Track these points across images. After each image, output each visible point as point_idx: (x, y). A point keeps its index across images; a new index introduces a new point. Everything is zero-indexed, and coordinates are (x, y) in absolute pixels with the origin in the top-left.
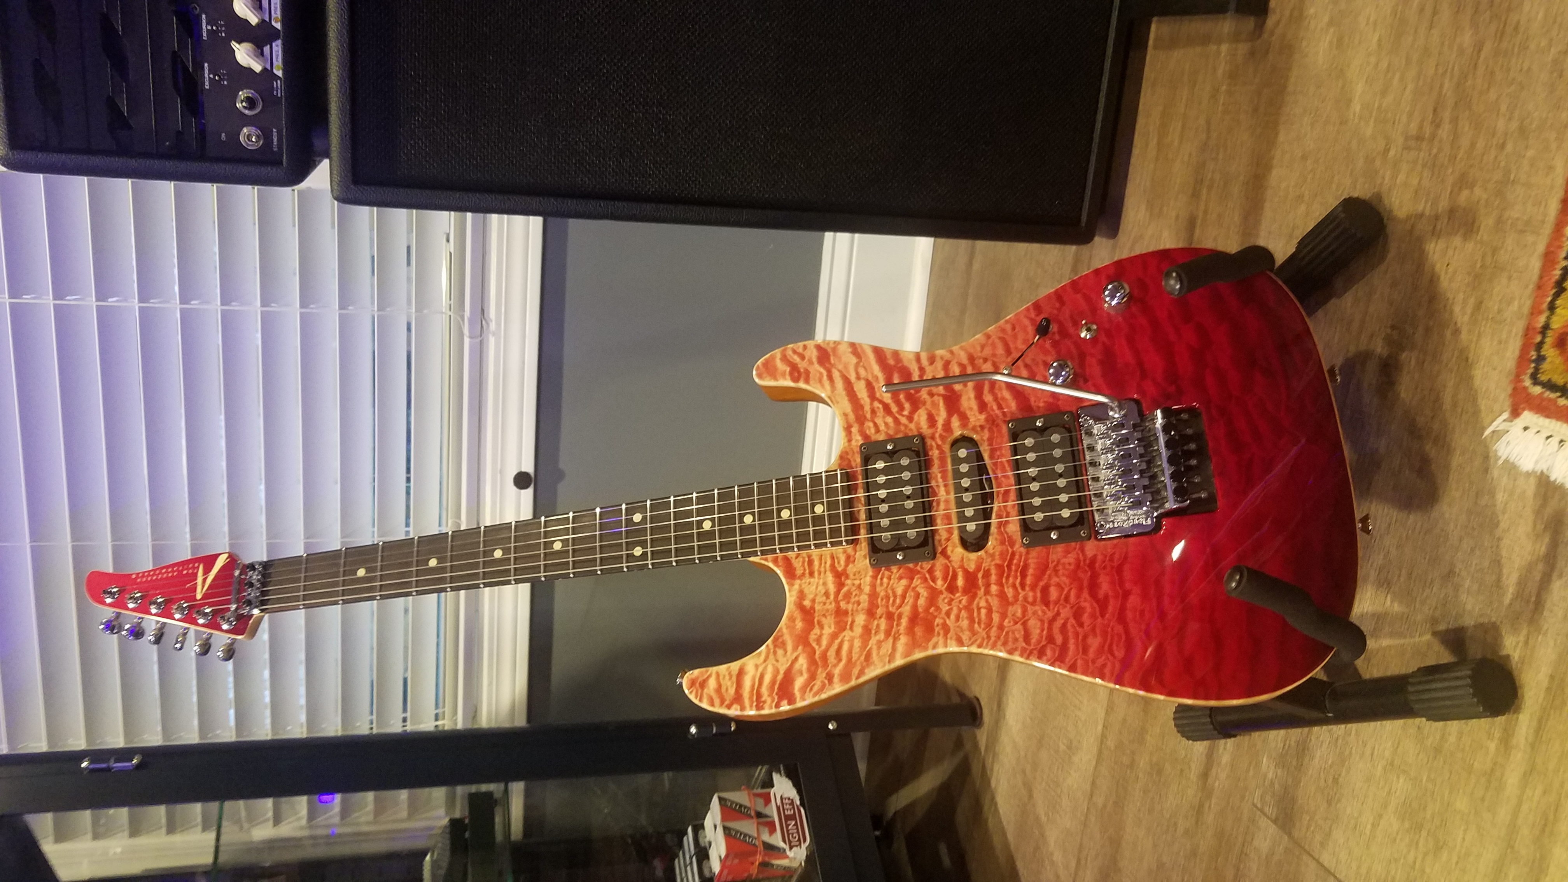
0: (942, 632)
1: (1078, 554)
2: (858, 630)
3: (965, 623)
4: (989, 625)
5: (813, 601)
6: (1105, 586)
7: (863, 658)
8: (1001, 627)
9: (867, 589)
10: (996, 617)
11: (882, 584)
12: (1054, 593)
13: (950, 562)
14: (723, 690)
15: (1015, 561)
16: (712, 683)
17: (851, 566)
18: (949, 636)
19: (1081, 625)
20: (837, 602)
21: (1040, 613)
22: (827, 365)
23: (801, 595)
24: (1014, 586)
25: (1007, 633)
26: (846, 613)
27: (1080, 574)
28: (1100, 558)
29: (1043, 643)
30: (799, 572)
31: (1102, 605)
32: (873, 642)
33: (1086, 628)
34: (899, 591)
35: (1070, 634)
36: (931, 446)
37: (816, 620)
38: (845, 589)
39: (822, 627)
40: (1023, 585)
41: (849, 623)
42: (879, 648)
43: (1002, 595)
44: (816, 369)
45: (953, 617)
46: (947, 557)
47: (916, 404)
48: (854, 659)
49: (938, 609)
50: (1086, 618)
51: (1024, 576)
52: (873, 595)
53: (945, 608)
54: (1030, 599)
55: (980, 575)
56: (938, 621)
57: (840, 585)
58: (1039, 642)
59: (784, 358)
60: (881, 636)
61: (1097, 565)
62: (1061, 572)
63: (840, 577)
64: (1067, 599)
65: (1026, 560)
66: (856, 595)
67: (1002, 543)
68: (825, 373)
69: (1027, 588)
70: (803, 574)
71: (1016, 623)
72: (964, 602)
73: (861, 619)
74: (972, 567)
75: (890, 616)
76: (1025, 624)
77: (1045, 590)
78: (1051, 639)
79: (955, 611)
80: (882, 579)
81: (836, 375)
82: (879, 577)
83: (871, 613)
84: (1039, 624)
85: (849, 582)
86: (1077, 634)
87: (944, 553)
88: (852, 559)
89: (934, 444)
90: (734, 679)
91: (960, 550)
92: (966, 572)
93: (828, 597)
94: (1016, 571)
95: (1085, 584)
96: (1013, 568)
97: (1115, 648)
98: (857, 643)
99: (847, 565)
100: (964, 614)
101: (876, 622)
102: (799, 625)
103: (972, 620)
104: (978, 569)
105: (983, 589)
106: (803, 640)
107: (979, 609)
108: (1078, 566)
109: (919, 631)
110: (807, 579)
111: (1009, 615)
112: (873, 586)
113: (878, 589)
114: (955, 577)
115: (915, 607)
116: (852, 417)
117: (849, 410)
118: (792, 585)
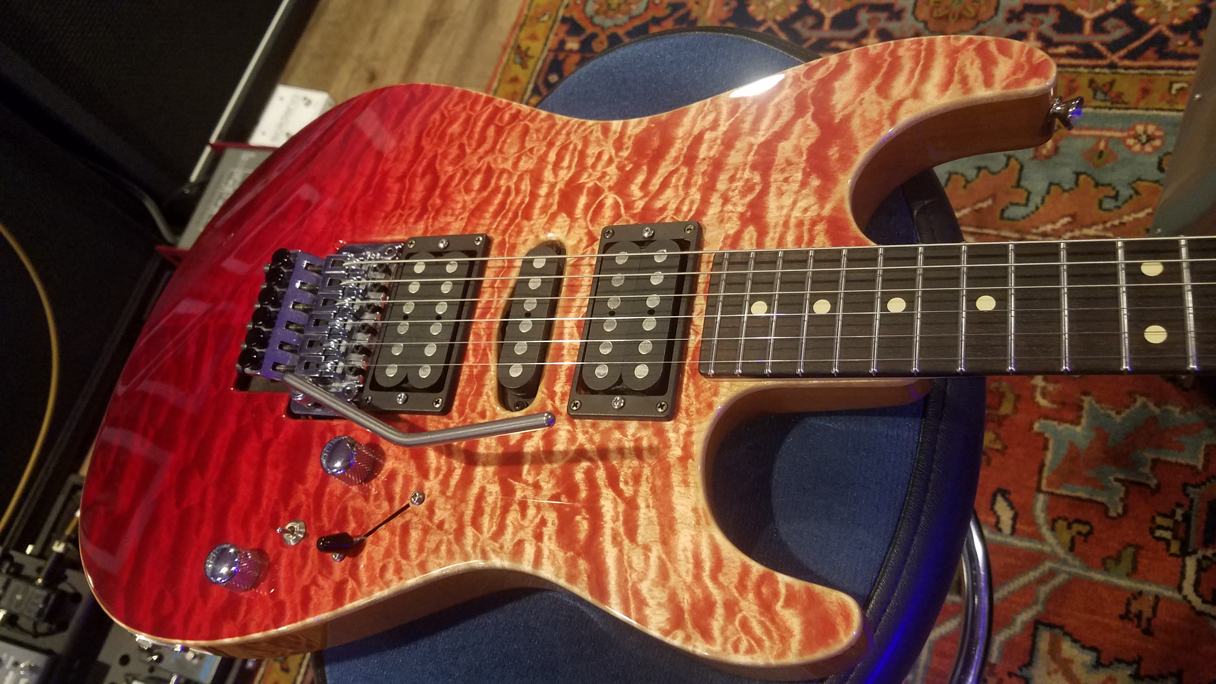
5: (804, 185)
9: (716, 197)
14: (980, 63)
16: (1001, 73)
19: (462, 147)
20: (766, 182)
21: (499, 160)
23: (823, 194)
25: (545, 138)
26: (755, 167)
29: (509, 127)
30: (822, 227)
31: (431, 169)
32: (723, 128)
33: (458, 143)
35: (476, 137)
39: (797, 148)
40: (507, 193)
43: (536, 182)
45: (605, 157)
49: (621, 168)
53: (612, 170)
56: (625, 154)
57: (757, 204)
58: (512, 129)
60: (708, 136)
61: (418, 212)
62: (459, 206)
63: (754, 216)
65: (491, 224)
67: (514, 245)
70: (814, 223)
71: (531, 149)
72: (585, 176)
73: (735, 158)
74: (562, 219)
76: (523, 146)
77: (484, 185)
78: (499, 131)
79: (600, 165)
83: (717, 165)
84: (506, 148)
85: (740, 209)
86: (470, 136)
87: (592, 239)
88: (729, 241)
89: (558, 403)
91: (569, 243)
92: (571, 214)
94: (508, 211)
95: (438, 192)
96: (510, 215)
97: (438, 124)
98: (746, 127)
99: (740, 231)
100: (590, 161)
102: (833, 152)
104: (553, 217)
105: (556, 190)
106: (832, 131)
109: (656, 142)
110: (810, 216)
111: (535, 158)
112: (705, 202)
113: (698, 196)
114: (587, 208)
115: (651, 173)
116: (676, 478)
117: (678, 490)
118: (838, 209)
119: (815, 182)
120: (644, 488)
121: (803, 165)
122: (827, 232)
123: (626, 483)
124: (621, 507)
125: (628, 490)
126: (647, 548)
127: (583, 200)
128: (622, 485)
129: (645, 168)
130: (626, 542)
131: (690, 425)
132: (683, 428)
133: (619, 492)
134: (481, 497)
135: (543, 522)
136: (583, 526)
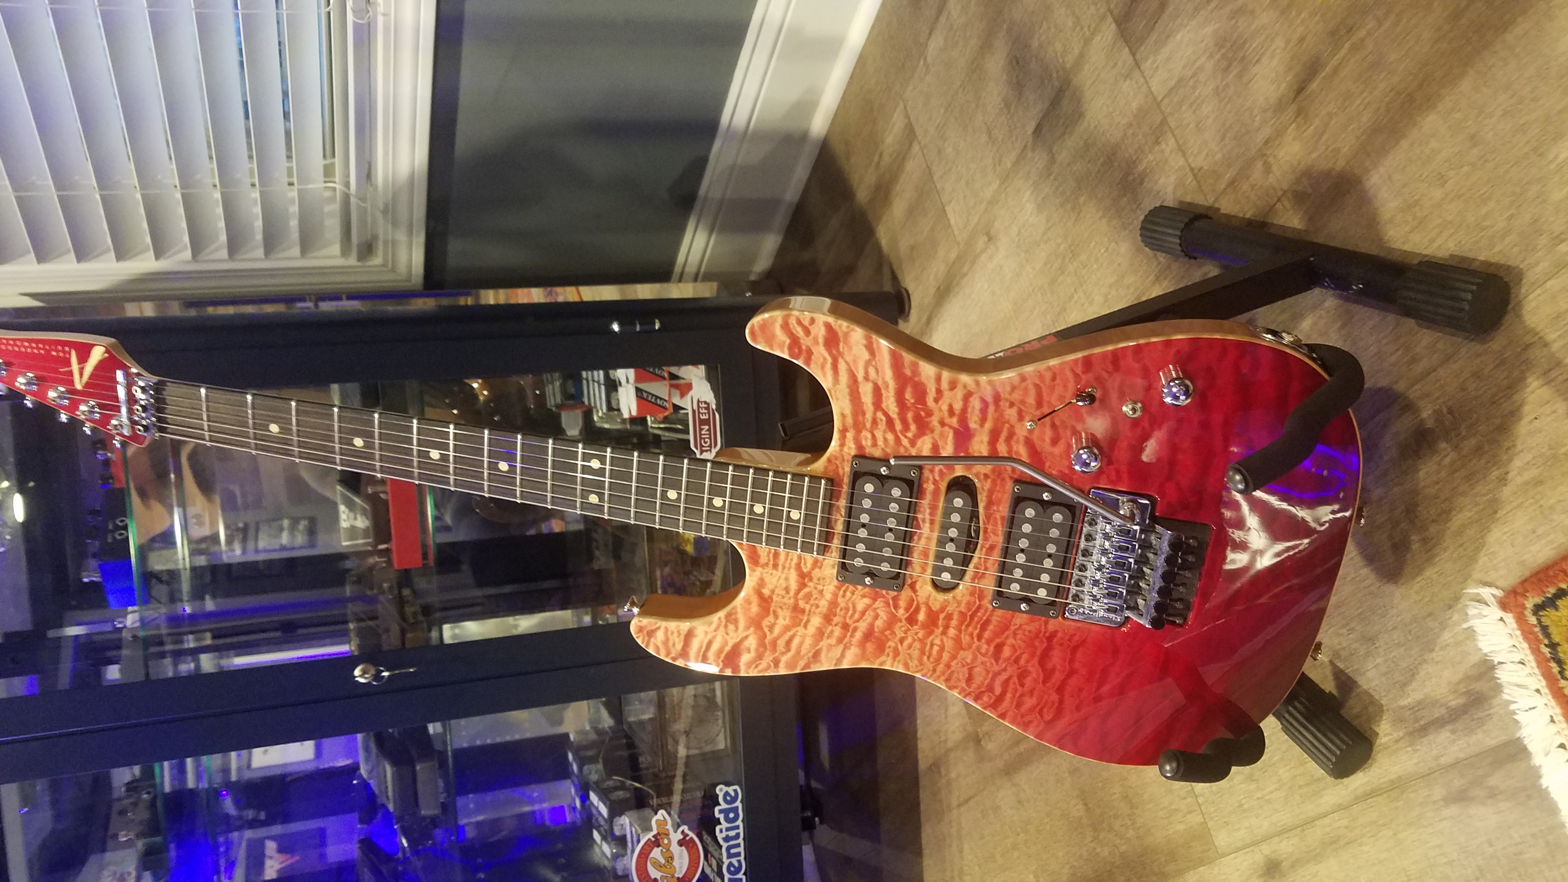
0: (891, 654)
1: (1041, 626)
2: (811, 630)
3: (916, 653)
4: (938, 660)
5: (773, 592)
6: (1056, 659)
7: (810, 655)
8: (948, 666)
9: (828, 596)
10: (946, 656)
11: (844, 596)
12: (1007, 652)
13: (917, 596)
14: (671, 644)
15: (979, 614)
16: (660, 635)
17: (817, 570)
18: (898, 659)
19: (1022, 685)
20: (796, 600)
21: (988, 665)
22: (834, 352)
23: (761, 583)
24: (971, 635)
25: (953, 672)
26: (803, 611)
27: (1037, 643)
28: (1060, 635)
29: (983, 689)
30: (763, 560)
31: (1048, 674)
32: (823, 644)
33: (1025, 689)
34: (860, 607)
35: (1010, 689)
36: (928, 479)
37: (771, 609)
38: (806, 590)
39: (776, 617)
40: (980, 637)
41: (804, 621)
42: (828, 650)
43: (957, 640)
44: (820, 351)
45: (906, 644)
46: (914, 590)
47: (923, 427)
48: (802, 653)
49: (893, 633)
50: (1028, 681)
51: (984, 628)
52: (833, 604)
53: (900, 634)
54: (983, 651)
55: (942, 616)
56: (891, 643)
57: (802, 585)
58: (979, 687)
59: (785, 326)
60: (833, 641)
61: (1055, 640)
62: (1019, 636)
63: (804, 577)
64: (1016, 661)
65: (991, 615)
66: (816, 598)
67: (972, 594)
68: (829, 360)
69: (983, 641)
70: (767, 564)
71: (964, 666)
72: (920, 635)
73: (816, 621)
74: (936, 607)
75: (845, 627)
76: (970, 670)
77: (999, 648)
78: (990, 689)
79: (910, 640)
80: (845, 591)
81: (842, 366)
82: (843, 589)
83: (828, 618)
84: (984, 673)
85: (811, 584)
86: (1016, 690)
87: (913, 586)
88: (819, 564)
89: (931, 478)
90: (682, 637)
91: (929, 588)
92: (929, 608)
93: (788, 592)
94: (978, 623)
95: (1038, 653)
96: (976, 619)
97: (1045, 710)
98: (808, 641)
99: (813, 569)
100: (917, 645)
101: (830, 628)
102: (755, 609)
103: (923, 652)
104: (942, 610)
105: (941, 629)
106: (756, 623)
107: (932, 645)
108: (1037, 635)
109: (870, 647)
110: (770, 569)
111: (959, 657)
112: (835, 595)
113: (840, 600)
114: (917, 610)
115: (871, 626)
116: (849, 421)
117: (848, 411)
118: (753, 570)
119: (766, 592)
120: (869, 416)
121: (773, 604)
122: (759, 557)
123: (881, 420)
124: (884, 405)
125: (880, 415)
126: (866, 378)
127: (921, 617)
128: (884, 419)
129: (876, 630)
130: (880, 383)
131: (841, 450)
132: (846, 449)
133: (886, 414)
134: (983, 420)
135: (936, 400)
136: (908, 395)
